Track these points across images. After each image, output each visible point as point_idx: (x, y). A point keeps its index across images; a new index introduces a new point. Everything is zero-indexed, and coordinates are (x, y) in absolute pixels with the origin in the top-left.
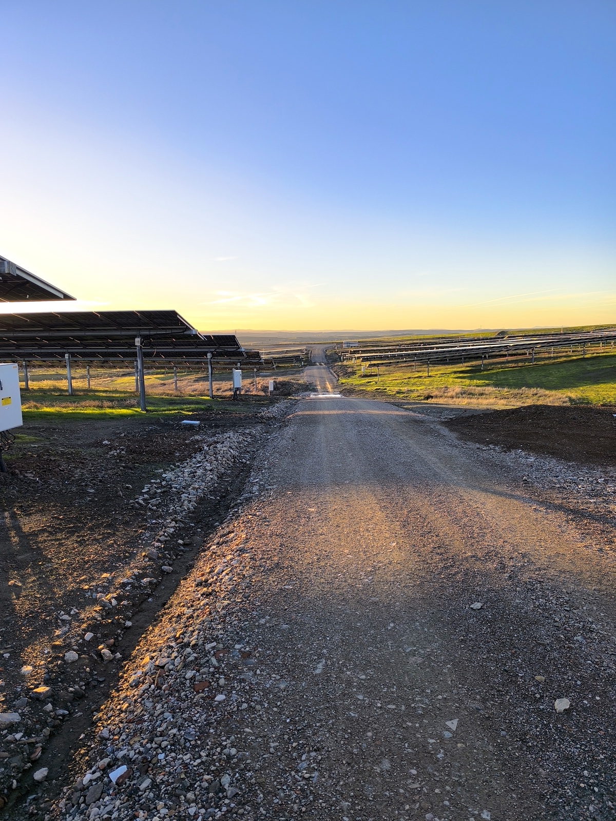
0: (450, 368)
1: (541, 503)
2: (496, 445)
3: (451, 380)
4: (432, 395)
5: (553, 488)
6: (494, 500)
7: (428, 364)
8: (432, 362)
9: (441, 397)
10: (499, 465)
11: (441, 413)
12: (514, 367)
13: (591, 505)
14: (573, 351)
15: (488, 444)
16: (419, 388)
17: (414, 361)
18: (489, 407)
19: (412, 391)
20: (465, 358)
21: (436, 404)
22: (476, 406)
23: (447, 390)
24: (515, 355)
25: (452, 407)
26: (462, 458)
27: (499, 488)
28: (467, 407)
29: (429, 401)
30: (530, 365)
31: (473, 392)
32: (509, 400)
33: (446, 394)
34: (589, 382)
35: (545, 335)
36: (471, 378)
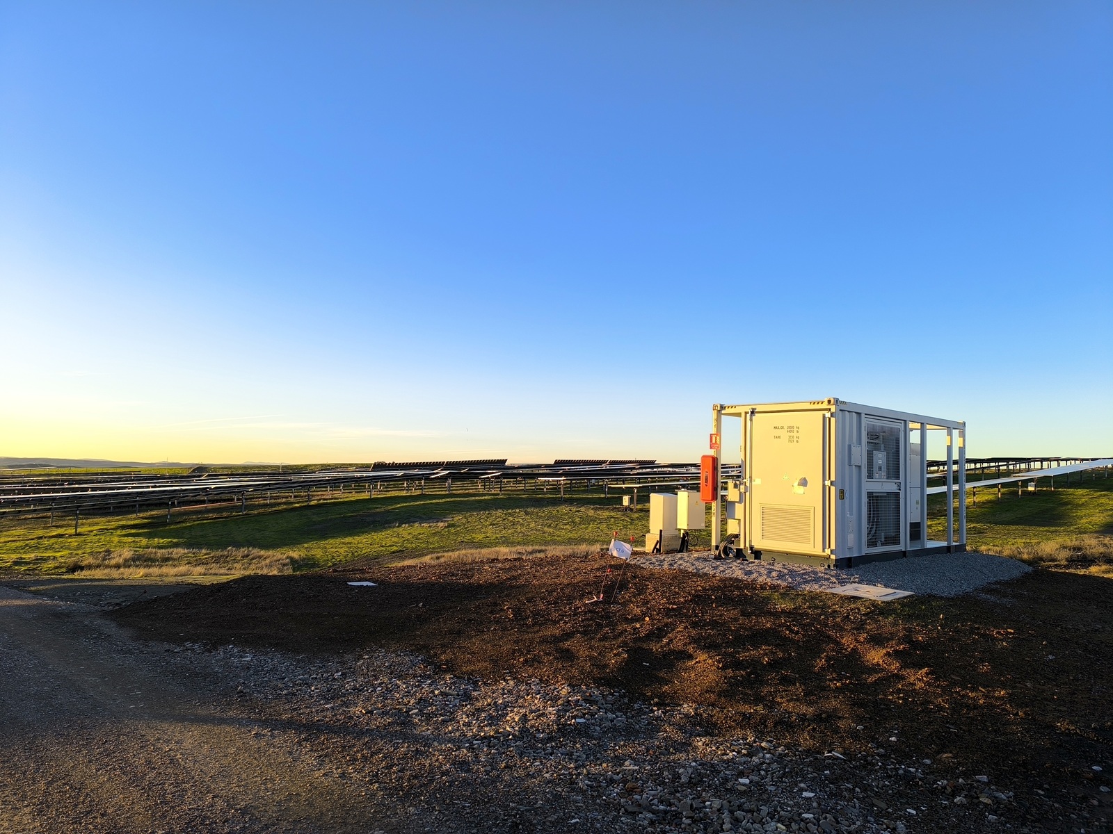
0: (115, 521)
1: (264, 723)
2: (194, 642)
3: (116, 539)
4: (83, 564)
5: (278, 697)
6: (195, 733)
7: (76, 515)
8: (84, 512)
9: (98, 566)
10: (200, 673)
11: (100, 595)
12: (216, 518)
13: (328, 712)
14: (295, 497)
15: (181, 642)
16: (58, 554)
17: (50, 509)
18: (180, 579)
19: (45, 560)
20: (141, 506)
21: (91, 580)
22: (158, 578)
23: (109, 555)
24: (217, 501)
25: (119, 583)
26: (141, 670)
27: (201, 711)
28: (145, 583)
29: (77, 575)
30: (239, 515)
31: (152, 557)
32: (209, 566)
33: (107, 562)
34: (315, 536)
35: (260, 474)
36: (149, 536)
